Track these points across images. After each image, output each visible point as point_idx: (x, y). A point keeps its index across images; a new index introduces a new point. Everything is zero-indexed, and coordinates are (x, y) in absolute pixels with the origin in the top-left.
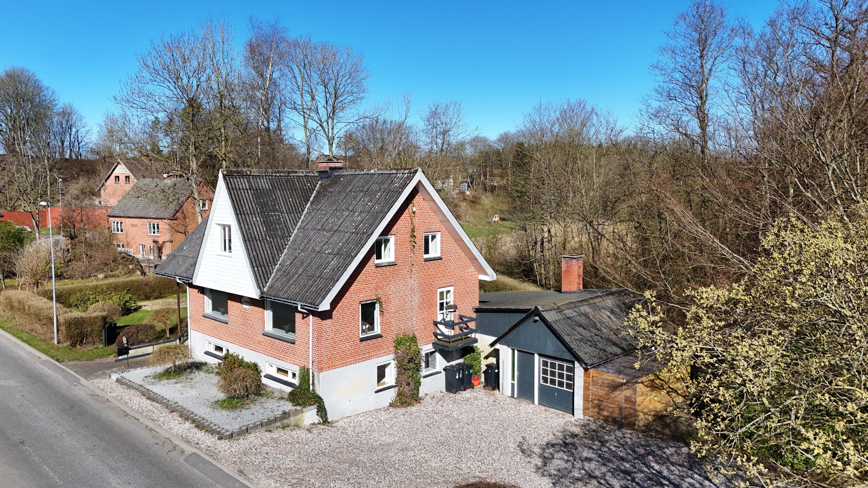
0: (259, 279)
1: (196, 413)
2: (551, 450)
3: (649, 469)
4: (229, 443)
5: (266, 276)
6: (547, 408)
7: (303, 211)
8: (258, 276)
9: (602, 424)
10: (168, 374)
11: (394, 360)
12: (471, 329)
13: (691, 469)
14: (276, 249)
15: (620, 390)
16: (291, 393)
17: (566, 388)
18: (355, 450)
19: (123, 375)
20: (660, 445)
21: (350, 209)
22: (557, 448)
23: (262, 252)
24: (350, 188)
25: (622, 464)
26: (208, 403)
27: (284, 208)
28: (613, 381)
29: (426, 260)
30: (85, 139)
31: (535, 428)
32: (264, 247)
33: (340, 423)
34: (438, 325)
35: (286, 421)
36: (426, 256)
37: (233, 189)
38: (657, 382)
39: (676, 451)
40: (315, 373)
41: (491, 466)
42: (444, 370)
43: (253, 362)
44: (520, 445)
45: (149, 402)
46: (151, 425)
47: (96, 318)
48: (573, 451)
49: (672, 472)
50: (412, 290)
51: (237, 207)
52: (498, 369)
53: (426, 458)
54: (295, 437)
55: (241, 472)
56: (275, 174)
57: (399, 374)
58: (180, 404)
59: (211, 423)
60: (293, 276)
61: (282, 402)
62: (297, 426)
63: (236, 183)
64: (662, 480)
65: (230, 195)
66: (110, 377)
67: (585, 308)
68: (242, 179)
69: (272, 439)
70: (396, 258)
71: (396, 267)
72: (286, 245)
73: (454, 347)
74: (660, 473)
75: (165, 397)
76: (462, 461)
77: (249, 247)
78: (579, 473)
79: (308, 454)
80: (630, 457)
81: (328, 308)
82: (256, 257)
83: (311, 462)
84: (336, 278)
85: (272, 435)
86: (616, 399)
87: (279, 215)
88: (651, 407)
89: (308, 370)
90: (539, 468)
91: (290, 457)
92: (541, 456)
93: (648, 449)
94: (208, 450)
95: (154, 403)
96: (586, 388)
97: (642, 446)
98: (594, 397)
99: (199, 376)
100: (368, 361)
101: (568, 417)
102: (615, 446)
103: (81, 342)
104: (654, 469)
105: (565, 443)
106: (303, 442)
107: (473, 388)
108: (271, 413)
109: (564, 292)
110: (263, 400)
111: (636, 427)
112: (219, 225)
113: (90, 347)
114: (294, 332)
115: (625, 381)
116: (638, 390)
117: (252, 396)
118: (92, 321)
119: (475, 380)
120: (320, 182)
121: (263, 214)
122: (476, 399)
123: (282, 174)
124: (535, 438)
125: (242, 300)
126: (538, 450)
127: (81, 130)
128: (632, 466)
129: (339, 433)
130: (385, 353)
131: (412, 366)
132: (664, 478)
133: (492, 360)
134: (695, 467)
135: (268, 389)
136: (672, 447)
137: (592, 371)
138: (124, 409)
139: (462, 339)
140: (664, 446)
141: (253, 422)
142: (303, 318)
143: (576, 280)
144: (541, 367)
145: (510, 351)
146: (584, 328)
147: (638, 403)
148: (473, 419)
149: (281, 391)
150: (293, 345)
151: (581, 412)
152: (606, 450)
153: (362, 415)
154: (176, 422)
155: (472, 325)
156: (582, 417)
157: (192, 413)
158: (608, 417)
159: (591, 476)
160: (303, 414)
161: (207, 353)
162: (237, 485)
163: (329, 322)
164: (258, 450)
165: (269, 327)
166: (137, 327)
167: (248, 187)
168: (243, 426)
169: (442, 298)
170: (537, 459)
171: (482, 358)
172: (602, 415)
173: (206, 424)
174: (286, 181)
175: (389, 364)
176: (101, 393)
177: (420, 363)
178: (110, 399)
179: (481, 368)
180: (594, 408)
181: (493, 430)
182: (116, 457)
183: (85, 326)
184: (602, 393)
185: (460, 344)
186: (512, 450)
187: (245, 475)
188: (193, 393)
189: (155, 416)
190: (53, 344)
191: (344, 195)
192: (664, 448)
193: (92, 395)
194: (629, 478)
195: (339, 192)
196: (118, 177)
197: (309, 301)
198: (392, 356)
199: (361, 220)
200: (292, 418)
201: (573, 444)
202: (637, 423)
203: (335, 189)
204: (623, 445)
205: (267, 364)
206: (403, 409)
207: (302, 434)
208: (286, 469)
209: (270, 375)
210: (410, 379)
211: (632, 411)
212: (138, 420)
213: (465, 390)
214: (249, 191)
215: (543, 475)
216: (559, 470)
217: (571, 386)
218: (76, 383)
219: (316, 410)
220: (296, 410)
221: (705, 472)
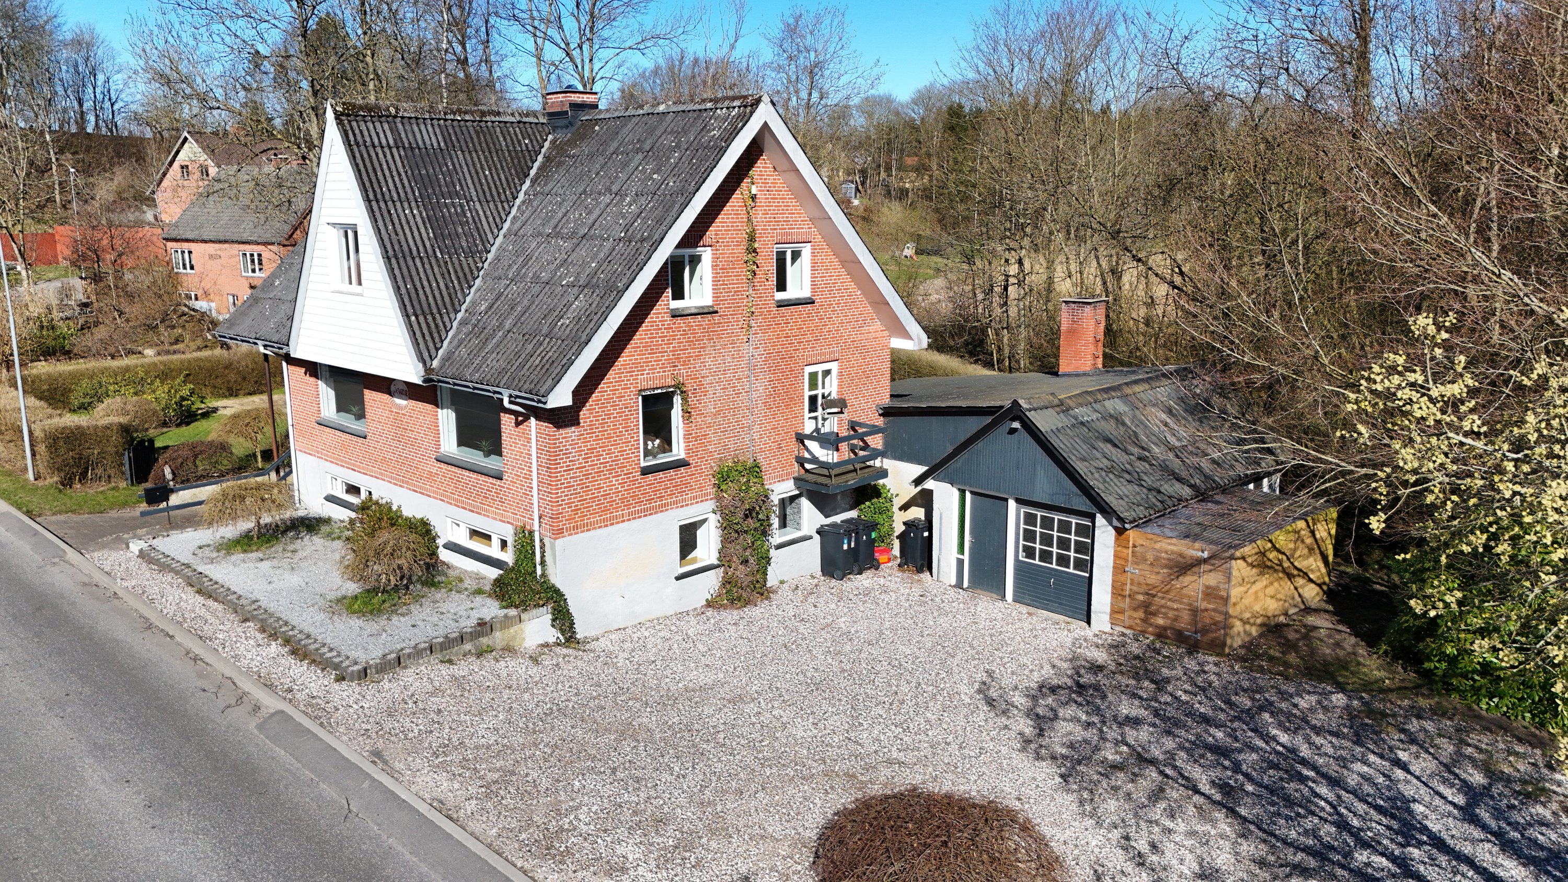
0: (420, 340)
1: (293, 623)
2: (1050, 700)
3: (1267, 743)
4: (358, 689)
5: (436, 335)
6: (1032, 609)
7: (515, 198)
8: (418, 334)
9: (1153, 642)
10: (245, 542)
11: (714, 512)
12: (875, 449)
13: (1358, 742)
14: (458, 278)
15: (1194, 574)
16: (498, 582)
17: (1075, 568)
18: (631, 703)
19: (155, 543)
20: (1284, 688)
21: (615, 188)
22: (1063, 695)
23: (425, 283)
24: (615, 144)
25: (1207, 731)
26: (321, 602)
27: (472, 190)
28: (1181, 555)
29: (781, 304)
30: (123, 96)
31: (1010, 653)
32: (429, 272)
33: (603, 643)
34: (807, 442)
35: (484, 641)
36: (780, 296)
37: (357, 144)
38: (1272, 555)
39: (1319, 702)
40: (547, 541)
41: (922, 737)
42: (818, 532)
43: (419, 516)
44: (983, 689)
45: (200, 599)
46: (197, 648)
47: (107, 428)
48: (1098, 701)
49: (1318, 748)
50: (751, 367)
51: (368, 184)
52: (930, 529)
53: (785, 719)
54: (504, 674)
55: (377, 755)
56: (452, 117)
57: (726, 541)
58: (264, 603)
59: (324, 645)
60: (493, 336)
61: (479, 599)
62: (509, 650)
63: (366, 133)
64: (1299, 767)
65: (352, 157)
66: (128, 547)
67: (1115, 405)
68: (378, 125)
69: (454, 678)
70: (716, 297)
71: (717, 318)
72: (479, 270)
73: (838, 486)
74: (1293, 751)
75: (233, 588)
76: (861, 724)
77: (397, 272)
78: (1117, 753)
79: (527, 715)
80: (1222, 716)
81: (567, 401)
82: (413, 292)
83: (534, 732)
84: (584, 338)
85: (454, 670)
86: (1185, 591)
87: (461, 206)
88: (1257, 608)
89: (531, 533)
90: (1028, 742)
91: (490, 721)
92: (1030, 713)
93: (1258, 696)
94: (312, 705)
95: (210, 602)
96: (1119, 570)
97: (1245, 691)
98: (1135, 588)
99: (311, 544)
100: (660, 514)
101: (1078, 626)
102: (1185, 692)
103: (84, 475)
104: (1279, 743)
105: (1078, 684)
106: (518, 685)
107: (877, 568)
108: (454, 624)
109: (1064, 375)
110: (438, 596)
111: (1227, 650)
112: (334, 225)
113: (103, 487)
114: (500, 454)
115: (1206, 555)
116: (1235, 573)
117: (417, 588)
118: (100, 435)
119: (883, 552)
120: (550, 137)
121: (425, 201)
122: (885, 590)
123: (467, 117)
124: (1013, 673)
125: (393, 388)
126: (1023, 700)
127: (115, 77)
128: (1230, 735)
129: (599, 665)
130: (695, 498)
131: (753, 526)
132: (1304, 762)
133: (917, 513)
134: (1367, 737)
135: (451, 573)
136: (1309, 693)
137: (1133, 535)
138: (146, 615)
139: (855, 470)
140: (1292, 690)
141: (413, 643)
142: (518, 424)
143: (1091, 349)
144: (1022, 526)
145: (956, 493)
146: (1115, 446)
147: (1233, 600)
148: (881, 633)
149: (479, 577)
150: (498, 482)
151: (1106, 618)
152: (1169, 699)
153: (648, 624)
154: (252, 642)
155: (876, 442)
156: (1107, 628)
157: (286, 623)
158: (1165, 628)
159: (1143, 760)
160: (522, 625)
161: (331, 499)
162: (366, 784)
163: (571, 432)
164: (420, 705)
165: (449, 443)
166: (193, 447)
167: (391, 142)
168: (391, 652)
169: (813, 385)
170: (1022, 721)
171: (895, 509)
172: (1151, 625)
173: (312, 647)
174: (477, 132)
175: (705, 521)
176: (103, 580)
177: (768, 518)
178: (121, 593)
179: (892, 529)
180: (1135, 609)
181: (922, 655)
182: (111, 719)
183: (87, 445)
184: (1153, 579)
185: (852, 481)
186: (967, 700)
187: (385, 762)
188: (294, 580)
189: (208, 630)
190: (27, 480)
191: (601, 160)
192: (1291, 696)
193: (85, 584)
194: (1227, 763)
195: (591, 156)
196: (187, 166)
197: (526, 387)
198: (711, 505)
199: (638, 211)
200: (498, 634)
201: (1096, 687)
202: (1229, 641)
203: (585, 148)
204: (1203, 690)
205: (449, 520)
206: (735, 612)
207: (518, 668)
208: (477, 747)
209: (455, 544)
210: (749, 550)
211: (1219, 618)
212: (172, 637)
213: (860, 573)
214: (394, 150)
215: (1039, 757)
216: (1071, 746)
217: (1086, 565)
218: (57, 560)
219: (550, 616)
220: (506, 616)
221: (1391, 749)
